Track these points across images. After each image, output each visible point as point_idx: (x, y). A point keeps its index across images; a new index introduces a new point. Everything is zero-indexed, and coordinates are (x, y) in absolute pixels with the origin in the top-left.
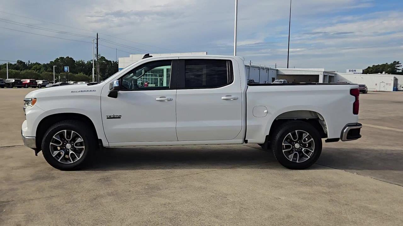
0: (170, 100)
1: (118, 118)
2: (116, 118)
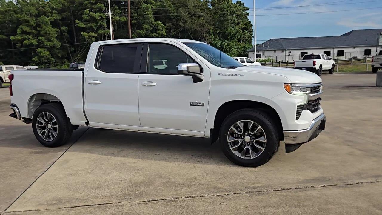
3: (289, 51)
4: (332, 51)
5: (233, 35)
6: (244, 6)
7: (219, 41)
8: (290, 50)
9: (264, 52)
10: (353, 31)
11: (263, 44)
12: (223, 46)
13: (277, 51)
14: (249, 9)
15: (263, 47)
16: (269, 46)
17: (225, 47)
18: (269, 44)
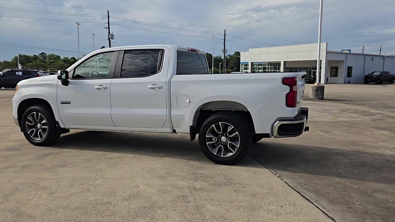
0: (106, 88)
1: (68, 103)
2: (67, 103)
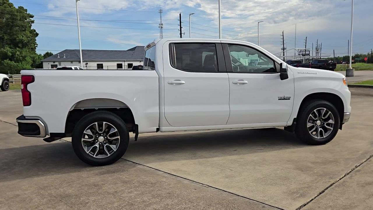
3: (86, 63)
4: (123, 63)
5: (25, 43)
6: (28, 13)
7: (8, 49)
8: (86, 61)
9: (60, 63)
10: (136, 47)
11: (59, 54)
12: (15, 54)
13: (74, 63)
14: (33, 16)
15: (59, 57)
16: (65, 57)
17: (17, 56)
18: (65, 54)
